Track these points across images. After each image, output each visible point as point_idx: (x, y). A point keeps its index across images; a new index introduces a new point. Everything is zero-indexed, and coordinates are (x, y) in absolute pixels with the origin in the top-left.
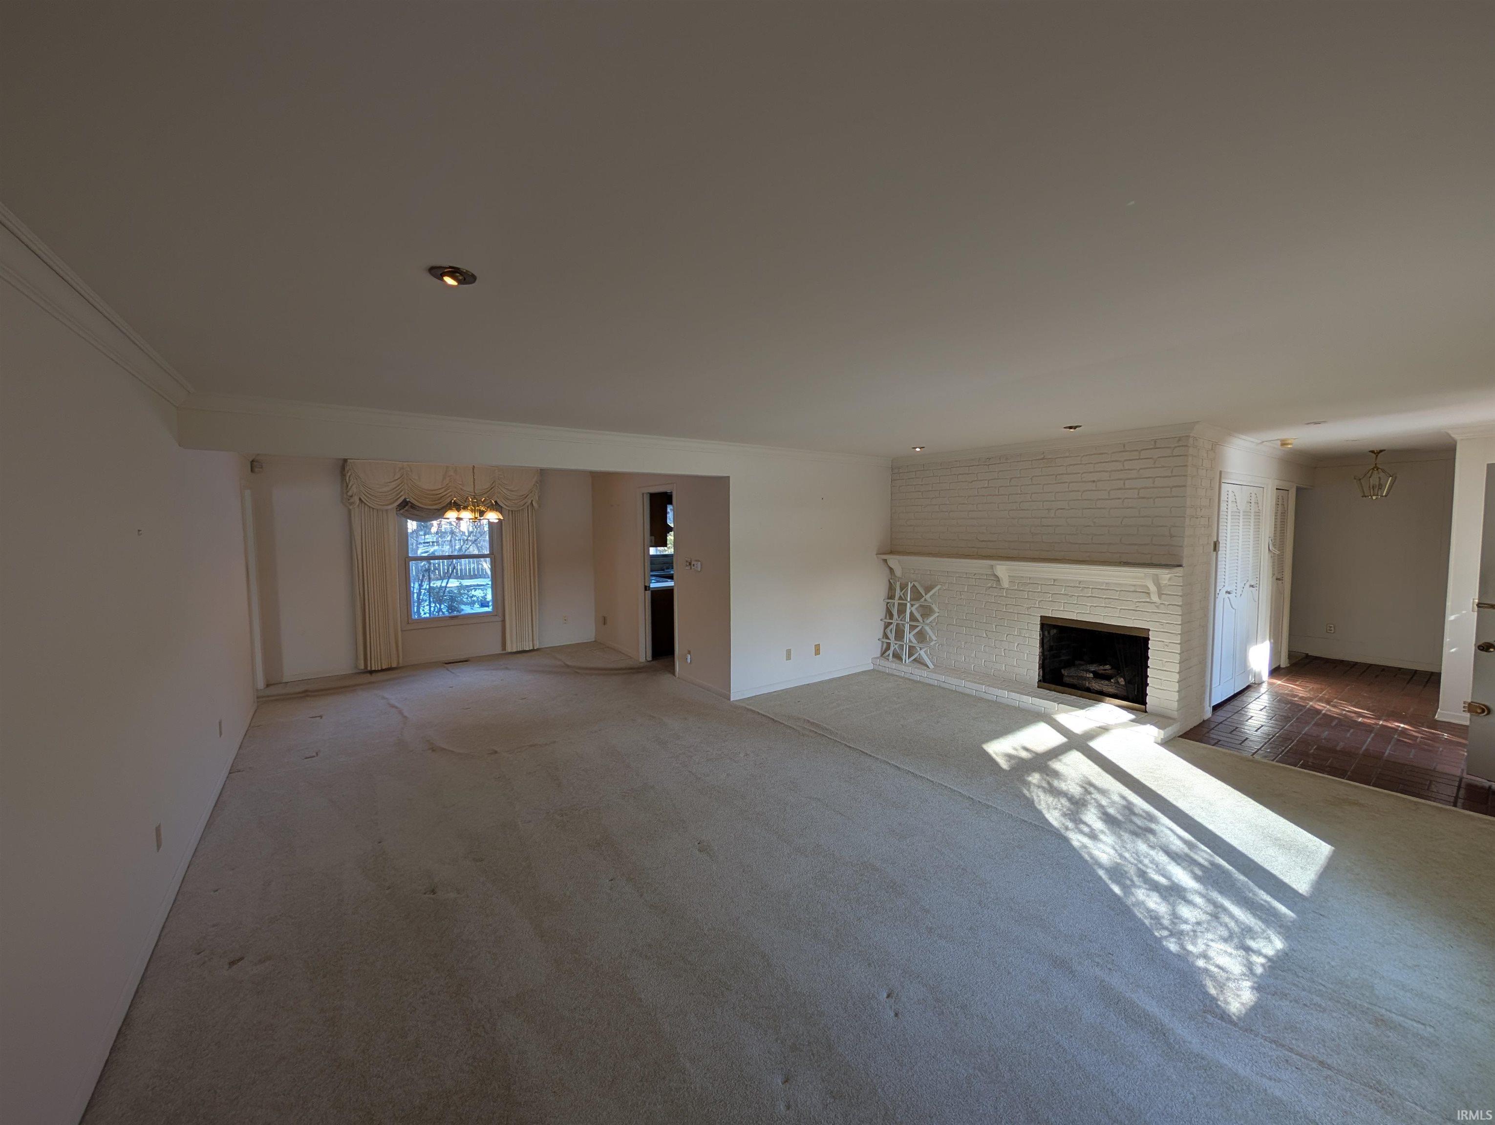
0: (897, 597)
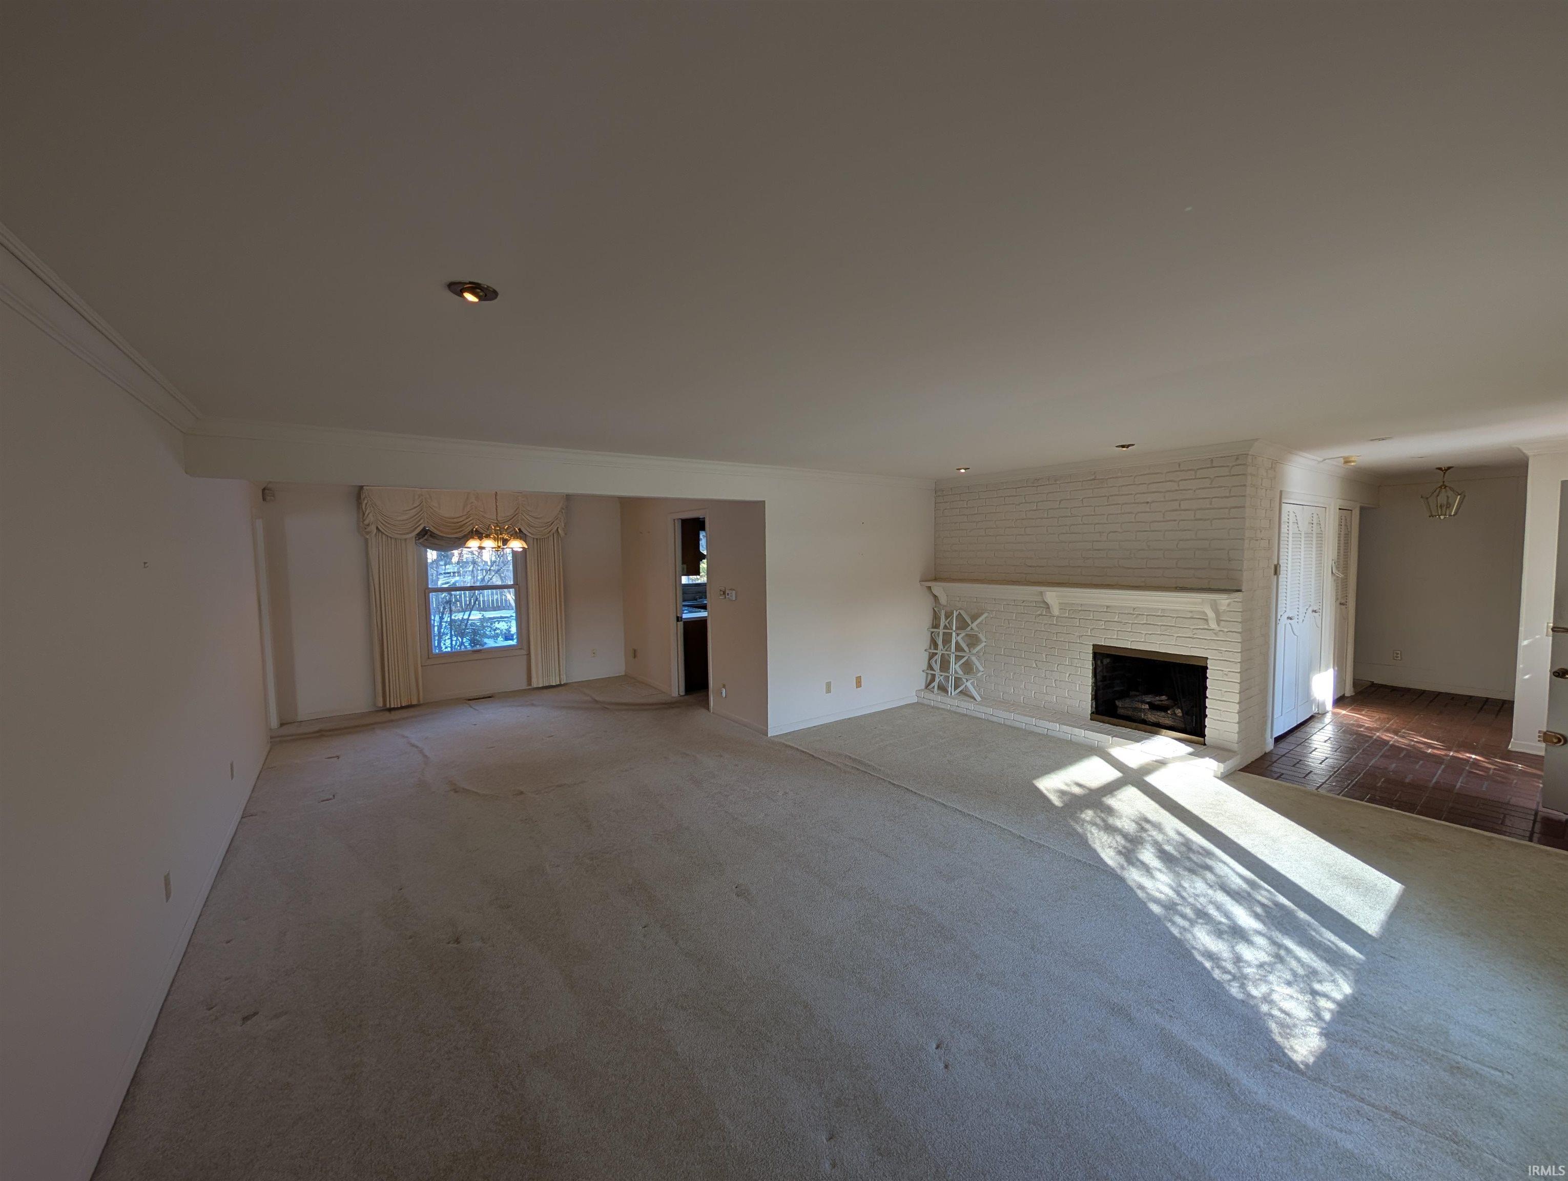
0: (942, 626)
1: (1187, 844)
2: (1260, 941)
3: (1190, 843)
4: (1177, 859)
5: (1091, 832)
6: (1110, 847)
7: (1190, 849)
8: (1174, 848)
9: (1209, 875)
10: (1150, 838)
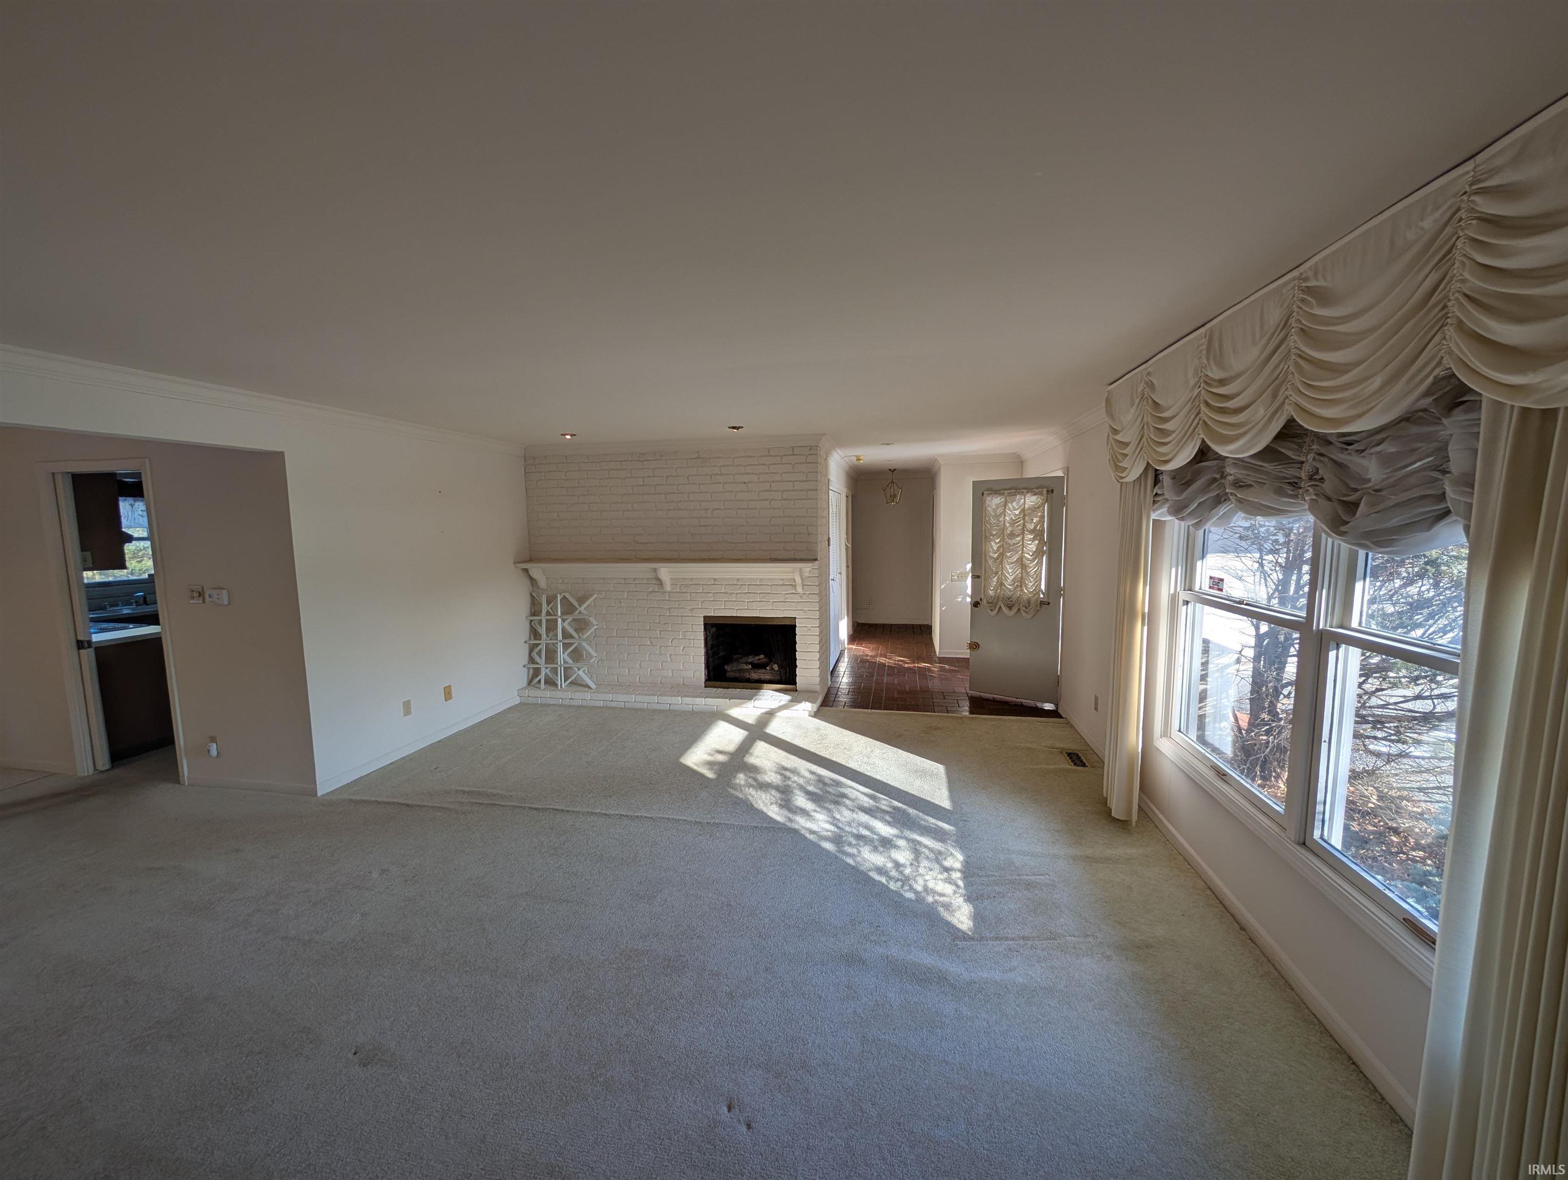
0: (544, 613)
1: (820, 780)
2: (902, 843)
3: (822, 779)
4: (821, 796)
5: (751, 795)
6: (772, 804)
7: (825, 784)
8: (815, 786)
9: (848, 802)
10: (795, 785)
